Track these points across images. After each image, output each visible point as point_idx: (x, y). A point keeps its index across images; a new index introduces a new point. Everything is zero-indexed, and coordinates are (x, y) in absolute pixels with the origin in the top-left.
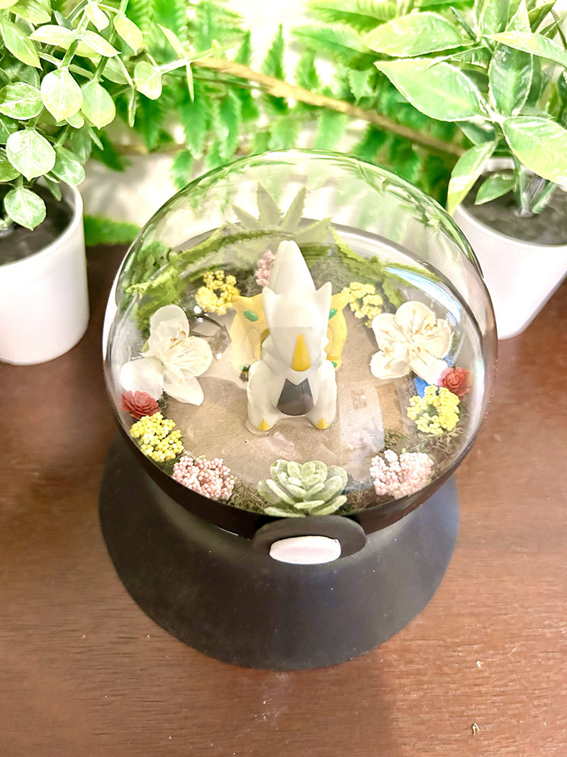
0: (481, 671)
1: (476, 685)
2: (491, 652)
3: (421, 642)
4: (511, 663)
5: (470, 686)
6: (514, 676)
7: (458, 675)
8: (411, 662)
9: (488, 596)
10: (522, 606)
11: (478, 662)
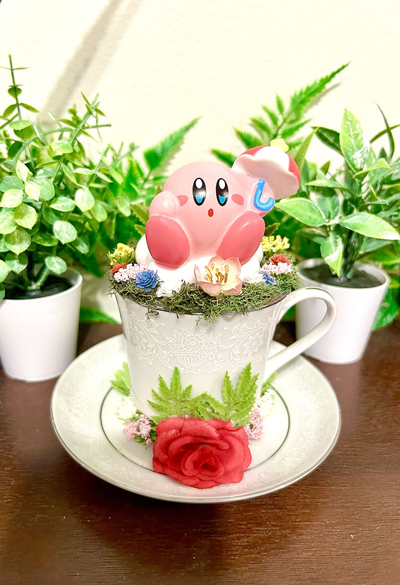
0: (355, 541)
1: (352, 549)
2: (361, 529)
3: (307, 523)
4: (376, 536)
5: (347, 550)
6: (380, 544)
7: (337, 543)
8: (301, 535)
9: (354, 497)
10: (378, 503)
11: (352, 535)
